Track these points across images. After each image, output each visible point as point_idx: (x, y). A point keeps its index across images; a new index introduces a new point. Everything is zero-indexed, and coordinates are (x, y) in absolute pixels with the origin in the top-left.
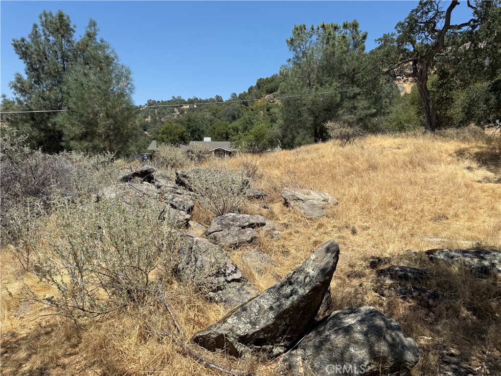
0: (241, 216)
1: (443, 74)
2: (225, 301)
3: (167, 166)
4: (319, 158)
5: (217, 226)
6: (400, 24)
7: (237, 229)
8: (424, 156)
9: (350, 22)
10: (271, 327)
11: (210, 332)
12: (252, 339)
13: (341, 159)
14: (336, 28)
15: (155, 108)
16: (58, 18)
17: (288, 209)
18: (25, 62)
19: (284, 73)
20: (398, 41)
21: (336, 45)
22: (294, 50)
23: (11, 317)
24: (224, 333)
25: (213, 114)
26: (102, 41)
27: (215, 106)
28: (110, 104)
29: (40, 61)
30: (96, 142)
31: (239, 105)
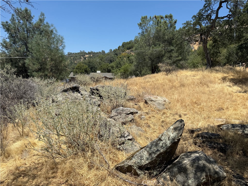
0: (126, 108)
1: (215, 41)
2: (125, 150)
3: (82, 85)
4: (156, 81)
5: (115, 113)
6: (195, 16)
7: (124, 115)
8: (207, 80)
9: (168, 15)
10: (154, 161)
11: (124, 164)
12: (144, 168)
13: (167, 81)
14: (162, 18)
15: (71, 56)
16: (24, 11)
17: (147, 105)
18: (8, 33)
19: (137, 40)
20: (193, 24)
21: (162, 26)
22: (142, 29)
23: (19, 159)
24: (132, 164)
25: (101, 59)
26: (47, 23)
27: (102, 56)
28: (53, 54)
29: (15, 33)
30: (46, 73)
31: (113, 55)
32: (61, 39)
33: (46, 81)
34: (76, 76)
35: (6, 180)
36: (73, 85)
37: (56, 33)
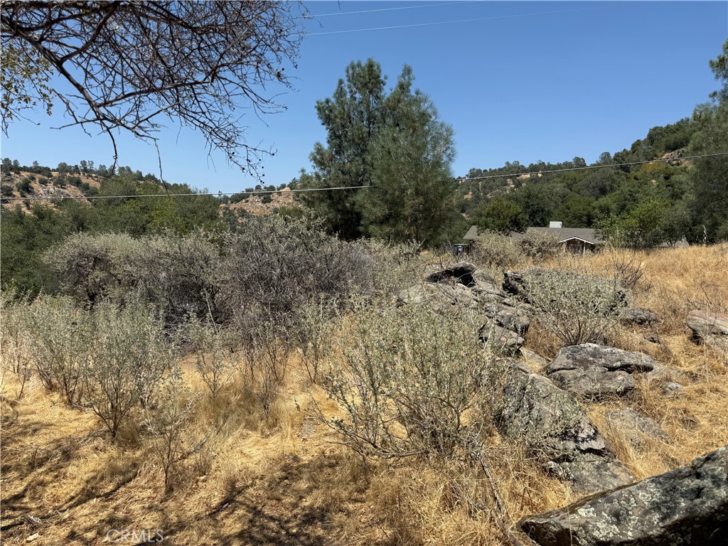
0: (609, 349)
2: (574, 480)
3: (490, 262)
5: (566, 360)
7: (599, 369)
10: (656, 540)
15: (479, 180)
16: (367, 68)
17: (699, 348)
18: (328, 128)
19: (703, 116)
23: (294, 436)
24: (572, 528)
25: (569, 185)
26: (418, 93)
27: (572, 173)
28: (421, 176)
30: (400, 227)
31: (613, 172)
32: (445, 133)
33: (396, 251)
34: (482, 237)
37: (434, 117)
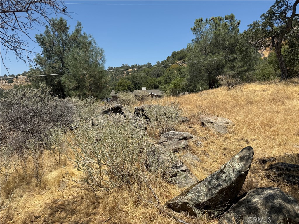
0: (178, 132)
1: (292, 45)
2: (178, 183)
3: (125, 104)
4: (215, 97)
5: (164, 138)
6: (264, 15)
7: (176, 140)
8: (282, 95)
9: (229, 15)
10: (214, 199)
11: (177, 201)
12: (202, 206)
13: (230, 98)
14: (220, 19)
15: (113, 71)
16: (60, 22)
17: (205, 128)
18: (42, 47)
19: (190, 48)
20: (262, 25)
21: (221, 30)
22: (196, 34)
23: (56, 191)
24: (187, 201)
25: (146, 73)
26: (84, 34)
27: (147, 69)
28: (92, 69)
29: (50, 47)
30: (85, 91)
31: (161, 68)
32: (100, 52)
33: (84, 101)
34: (118, 94)
35: (43, 214)
36: (115, 104)
37: (95, 44)
